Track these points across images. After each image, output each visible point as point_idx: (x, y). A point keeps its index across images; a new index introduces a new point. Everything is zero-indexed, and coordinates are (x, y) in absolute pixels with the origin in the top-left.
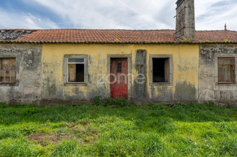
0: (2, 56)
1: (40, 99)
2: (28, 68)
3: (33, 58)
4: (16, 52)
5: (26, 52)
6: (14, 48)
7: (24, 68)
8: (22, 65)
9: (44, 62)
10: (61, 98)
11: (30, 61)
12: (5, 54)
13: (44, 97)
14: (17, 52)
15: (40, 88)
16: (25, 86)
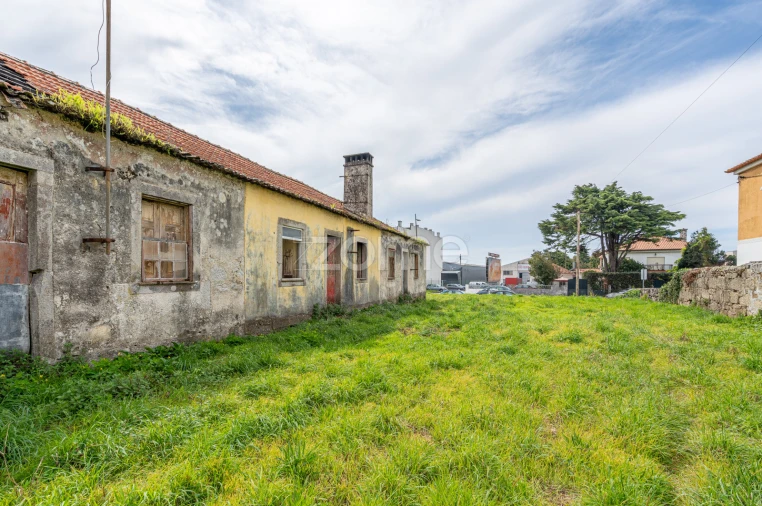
0: (154, 194)
1: (242, 320)
2: (219, 241)
3: (230, 215)
4: (192, 189)
5: (215, 196)
6: (186, 174)
7: (212, 240)
8: (206, 230)
9: (249, 230)
10: (275, 314)
11: (224, 223)
12: (164, 188)
13: (250, 315)
14: (194, 190)
15: (243, 292)
16: (214, 290)
